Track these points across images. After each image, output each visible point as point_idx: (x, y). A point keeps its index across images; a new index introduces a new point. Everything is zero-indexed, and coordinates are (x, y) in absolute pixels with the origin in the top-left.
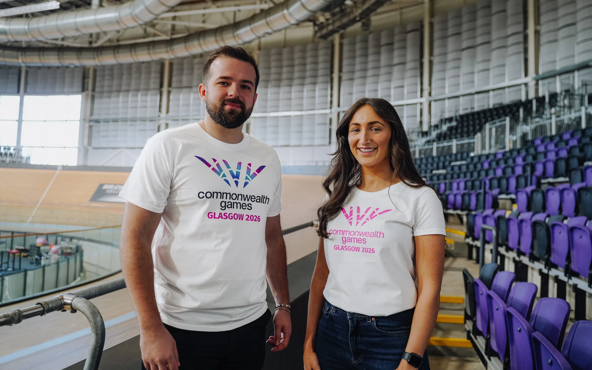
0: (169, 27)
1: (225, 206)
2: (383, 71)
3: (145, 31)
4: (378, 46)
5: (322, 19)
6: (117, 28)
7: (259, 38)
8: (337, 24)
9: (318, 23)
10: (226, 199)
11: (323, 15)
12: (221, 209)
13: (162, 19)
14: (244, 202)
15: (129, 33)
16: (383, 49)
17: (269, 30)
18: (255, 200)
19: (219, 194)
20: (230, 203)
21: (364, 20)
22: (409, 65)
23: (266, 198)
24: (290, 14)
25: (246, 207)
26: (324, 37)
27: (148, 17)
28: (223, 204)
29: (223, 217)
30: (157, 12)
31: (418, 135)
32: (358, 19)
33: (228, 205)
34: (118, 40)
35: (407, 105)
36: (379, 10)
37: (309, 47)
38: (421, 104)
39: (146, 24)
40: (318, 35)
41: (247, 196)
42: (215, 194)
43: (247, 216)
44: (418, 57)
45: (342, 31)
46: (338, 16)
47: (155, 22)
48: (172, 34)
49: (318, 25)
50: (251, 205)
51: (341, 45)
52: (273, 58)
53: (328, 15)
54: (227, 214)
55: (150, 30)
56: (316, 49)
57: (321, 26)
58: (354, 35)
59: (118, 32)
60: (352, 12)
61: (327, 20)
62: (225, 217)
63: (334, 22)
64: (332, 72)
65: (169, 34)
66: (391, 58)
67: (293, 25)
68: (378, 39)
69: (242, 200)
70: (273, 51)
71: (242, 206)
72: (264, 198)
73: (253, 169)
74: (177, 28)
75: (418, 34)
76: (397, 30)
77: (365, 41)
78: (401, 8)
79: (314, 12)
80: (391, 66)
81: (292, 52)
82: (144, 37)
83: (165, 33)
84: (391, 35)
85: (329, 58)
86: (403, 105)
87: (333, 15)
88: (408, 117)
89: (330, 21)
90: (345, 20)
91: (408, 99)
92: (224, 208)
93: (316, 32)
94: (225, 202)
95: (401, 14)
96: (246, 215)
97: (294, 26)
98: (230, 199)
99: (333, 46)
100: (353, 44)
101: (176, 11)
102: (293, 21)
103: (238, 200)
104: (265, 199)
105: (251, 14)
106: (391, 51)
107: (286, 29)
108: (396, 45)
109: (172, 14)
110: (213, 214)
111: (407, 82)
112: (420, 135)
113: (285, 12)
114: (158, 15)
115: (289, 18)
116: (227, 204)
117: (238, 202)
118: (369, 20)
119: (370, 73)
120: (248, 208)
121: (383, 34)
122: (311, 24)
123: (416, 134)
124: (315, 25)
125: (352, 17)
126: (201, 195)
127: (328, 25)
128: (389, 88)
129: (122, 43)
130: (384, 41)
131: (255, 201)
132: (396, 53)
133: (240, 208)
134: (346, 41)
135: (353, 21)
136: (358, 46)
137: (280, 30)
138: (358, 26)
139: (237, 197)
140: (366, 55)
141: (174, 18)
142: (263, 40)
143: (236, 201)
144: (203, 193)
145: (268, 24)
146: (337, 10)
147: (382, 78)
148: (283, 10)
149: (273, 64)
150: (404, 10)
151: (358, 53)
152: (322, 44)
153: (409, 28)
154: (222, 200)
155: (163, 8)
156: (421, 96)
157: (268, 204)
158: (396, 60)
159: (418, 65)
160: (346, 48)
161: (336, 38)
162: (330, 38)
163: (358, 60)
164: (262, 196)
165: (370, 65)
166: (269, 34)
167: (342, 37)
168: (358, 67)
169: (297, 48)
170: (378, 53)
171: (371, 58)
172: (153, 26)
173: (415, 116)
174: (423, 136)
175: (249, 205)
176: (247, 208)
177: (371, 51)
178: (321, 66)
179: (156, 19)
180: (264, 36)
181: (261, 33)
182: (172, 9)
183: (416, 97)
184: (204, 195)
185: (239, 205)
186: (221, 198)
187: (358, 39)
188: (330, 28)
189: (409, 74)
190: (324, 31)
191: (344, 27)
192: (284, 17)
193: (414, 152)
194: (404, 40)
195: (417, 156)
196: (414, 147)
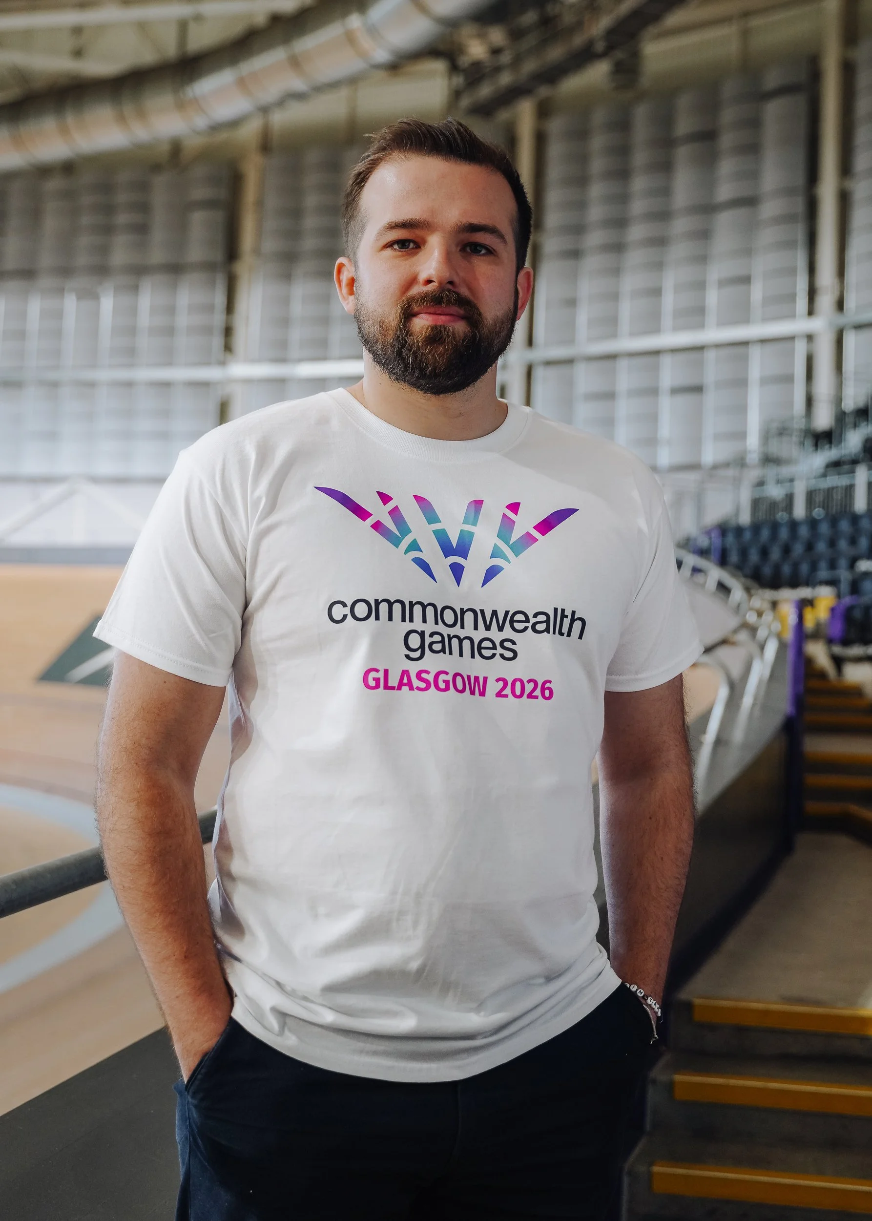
1: (422, 647)
2: (680, 225)
4: (666, 144)
5: (476, 50)
7: (265, 110)
8: (530, 66)
9: (464, 61)
10: (424, 621)
11: (481, 36)
12: (407, 657)
14: (487, 634)
16: (682, 153)
17: (298, 84)
18: (530, 625)
19: (397, 607)
20: (437, 638)
21: (619, 55)
22: (770, 208)
23: (570, 617)
24: (373, 31)
25: (494, 651)
26: (487, 109)
28: (415, 641)
29: (416, 683)
31: (802, 444)
32: (600, 47)
33: (431, 644)
35: (763, 341)
36: (673, 20)
38: (810, 338)
40: (465, 102)
41: (495, 613)
42: (384, 607)
43: (501, 684)
44: (800, 179)
45: (544, 91)
46: (531, 40)
49: (464, 71)
50: (514, 643)
51: (540, 140)
52: (312, 179)
53: (497, 35)
54: (428, 672)
57: (476, 74)
58: (583, 106)
60: (579, 25)
61: (496, 51)
62: (423, 685)
63: (517, 61)
66: (709, 183)
67: (378, 67)
68: (665, 120)
69: (476, 628)
70: (313, 157)
71: (480, 648)
72: (563, 616)
73: (525, 523)
75: (799, 102)
76: (729, 89)
77: (623, 124)
78: (746, 14)
79: (452, 24)
80: (708, 209)
84: (712, 104)
86: (745, 343)
87: (516, 35)
88: (764, 381)
89: (506, 58)
90: (555, 53)
91: (766, 319)
92: (417, 654)
93: (457, 94)
94: (422, 634)
95: (745, 34)
96: (498, 680)
97: (382, 74)
98: (436, 623)
100: (581, 134)
102: (381, 55)
103: (462, 627)
104: (567, 622)
105: (236, 30)
106: (709, 160)
107: (353, 81)
108: (727, 140)
110: (381, 675)
111: (761, 265)
112: (809, 443)
113: (355, 21)
115: (366, 43)
116: (428, 640)
117: (462, 634)
118: (636, 55)
119: (637, 232)
120: (502, 656)
121: (684, 102)
122: (439, 66)
124: (454, 68)
125: (578, 41)
126: (338, 612)
127: (497, 70)
128: (701, 286)
130: (684, 125)
131: (526, 628)
132: (727, 166)
133: (473, 656)
134: (556, 126)
135: (584, 57)
136: (598, 142)
137: (333, 85)
138: (599, 73)
139: (459, 617)
140: (623, 174)
142: (280, 119)
143: (457, 630)
144: (344, 605)
145: (295, 63)
146: (530, 17)
147: (679, 250)
148: (345, 14)
149: (311, 200)
150: (756, 22)
151: (598, 165)
153: (772, 80)
154: (408, 626)
156: (811, 312)
157: (580, 637)
158: (725, 191)
159: (799, 205)
160: (555, 150)
161: (525, 113)
162: (503, 115)
163: (597, 190)
164: (556, 610)
165: (638, 206)
166: (299, 96)
167: (544, 111)
168: (596, 212)
170: (665, 166)
171: (639, 183)
173: (789, 379)
174: (816, 446)
175: (507, 644)
176: (498, 656)
177: (640, 157)
180: (281, 103)
181: (271, 91)
183: (792, 316)
184: (347, 611)
185: (466, 644)
186: (404, 620)
187: (599, 117)
188: (505, 79)
189: (768, 235)
190: (485, 91)
191: (552, 75)
192: (350, 38)
193: (790, 499)
194: (754, 123)
195: (800, 511)
196: (788, 484)
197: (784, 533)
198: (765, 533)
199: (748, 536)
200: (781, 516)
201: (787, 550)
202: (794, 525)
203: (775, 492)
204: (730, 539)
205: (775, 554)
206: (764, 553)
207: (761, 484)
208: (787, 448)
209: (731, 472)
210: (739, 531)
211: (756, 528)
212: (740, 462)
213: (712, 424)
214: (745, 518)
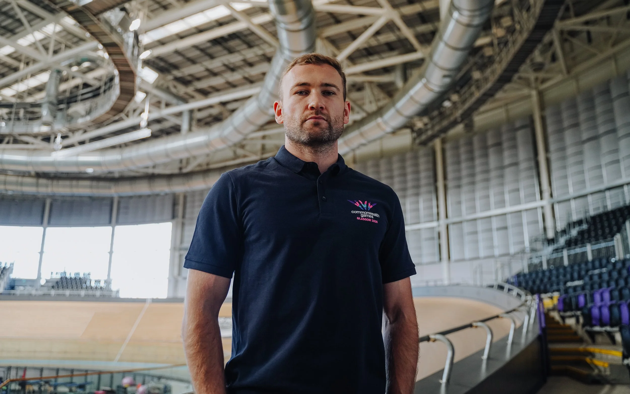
0: (259, 147)
2: (493, 174)
3: (235, 152)
4: (485, 148)
5: (419, 125)
6: (206, 151)
7: (353, 150)
8: (437, 128)
9: (416, 128)
11: (421, 120)
13: (252, 139)
15: (219, 156)
16: (491, 151)
17: (363, 141)
21: (466, 121)
22: (523, 165)
24: (386, 123)
26: (424, 143)
27: (237, 138)
30: (246, 132)
31: (543, 244)
32: (459, 120)
34: (208, 164)
35: (527, 210)
36: (482, 109)
37: (409, 155)
38: (542, 207)
39: (235, 145)
40: (418, 141)
44: (532, 155)
45: (443, 135)
46: (437, 120)
47: (244, 142)
48: (263, 153)
49: (416, 132)
51: (444, 151)
53: (426, 120)
55: (240, 152)
56: (416, 157)
57: (420, 132)
58: (456, 139)
59: (208, 155)
60: (451, 114)
61: (426, 125)
63: (433, 127)
64: (436, 180)
65: (259, 153)
66: (501, 159)
67: (388, 133)
68: (484, 140)
70: (370, 163)
74: (267, 147)
75: (528, 130)
76: (504, 128)
77: (470, 143)
78: (506, 105)
79: (411, 118)
80: (502, 168)
81: (390, 163)
82: (234, 159)
83: (255, 153)
84: (498, 133)
85: (431, 166)
86: (520, 211)
87: (432, 119)
88: (528, 223)
89: (429, 126)
90: (445, 123)
91: (526, 203)
93: (414, 139)
95: (507, 111)
97: (390, 135)
99: (434, 153)
100: (456, 148)
101: (265, 130)
102: (389, 130)
106: (500, 152)
107: (381, 138)
108: (505, 145)
109: (261, 134)
111: (522, 184)
112: (546, 243)
113: (379, 120)
114: (247, 135)
115: (384, 126)
118: (471, 121)
119: (479, 177)
121: (489, 134)
122: (408, 131)
123: (541, 242)
124: (413, 131)
125: (452, 118)
127: (427, 130)
128: (502, 193)
129: (212, 166)
130: (490, 141)
132: (506, 153)
134: (448, 146)
135: (454, 123)
136: (463, 150)
137: (374, 140)
138: (460, 128)
140: (472, 159)
141: (264, 137)
142: (358, 152)
145: (362, 135)
146: (435, 113)
147: (494, 182)
148: (376, 118)
150: (510, 107)
151: (463, 157)
152: (422, 151)
153: (518, 124)
155: (252, 128)
156: (541, 199)
158: (507, 161)
159: (533, 164)
160: (449, 154)
161: (437, 143)
162: (430, 144)
163: (464, 165)
165: (478, 169)
166: (364, 145)
167: (444, 142)
168: (464, 172)
169: (395, 159)
170: (486, 155)
171: (478, 162)
172: (242, 147)
173: (537, 222)
174: (549, 244)
177: (477, 153)
178: (423, 175)
179: (245, 139)
180: (358, 147)
181: (355, 144)
182: (262, 128)
183: (535, 200)
187: (462, 142)
188: (430, 133)
189: (523, 175)
190: (424, 137)
191: (445, 130)
192: (378, 125)
193: (541, 263)
194: (514, 139)
195: (545, 267)
196: (540, 258)
197: (540, 275)
198: (534, 276)
199: (528, 277)
200: (539, 268)
201: (542, 281)
202: (543, 272)
203: (536, 261)
204: (522, 278)
205: (538, 282)
206: (534, 282)
207: (531, 258)
208: (539, 245)
209: (520, 255)
210: (525, 275)
211: (530, 274)
212: (523, 252)
213: (512, 239)
214: (526, 271)
